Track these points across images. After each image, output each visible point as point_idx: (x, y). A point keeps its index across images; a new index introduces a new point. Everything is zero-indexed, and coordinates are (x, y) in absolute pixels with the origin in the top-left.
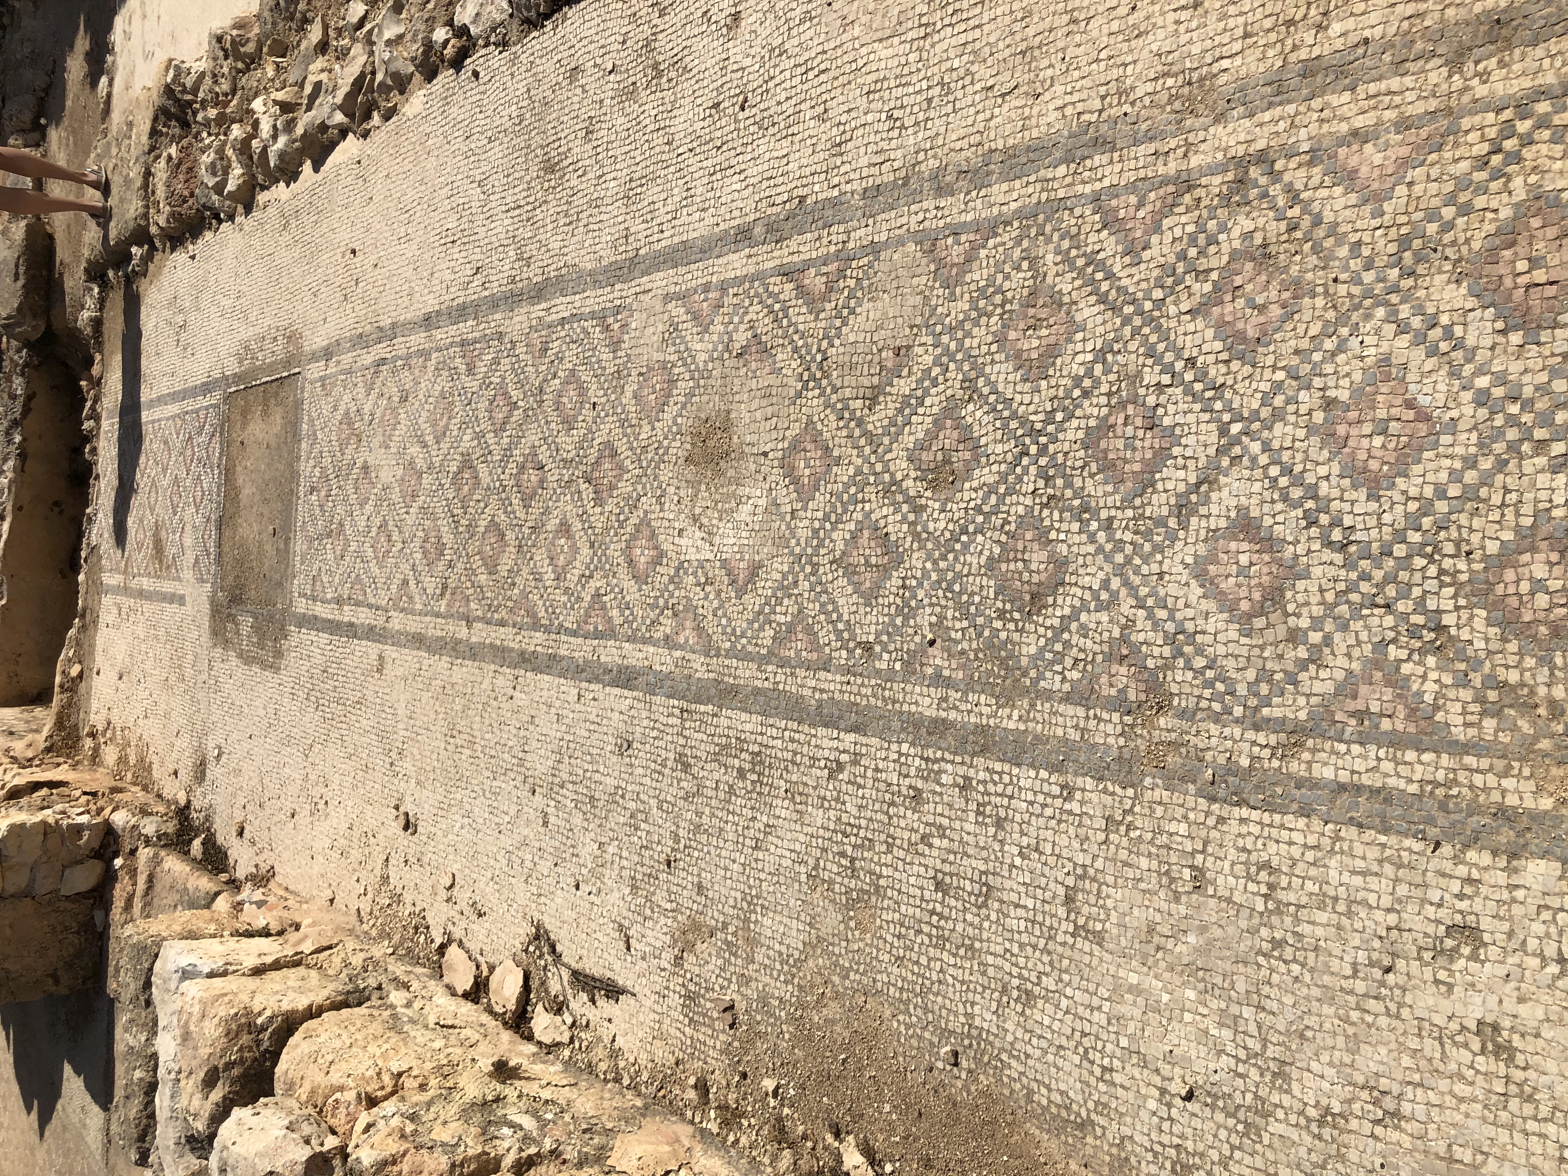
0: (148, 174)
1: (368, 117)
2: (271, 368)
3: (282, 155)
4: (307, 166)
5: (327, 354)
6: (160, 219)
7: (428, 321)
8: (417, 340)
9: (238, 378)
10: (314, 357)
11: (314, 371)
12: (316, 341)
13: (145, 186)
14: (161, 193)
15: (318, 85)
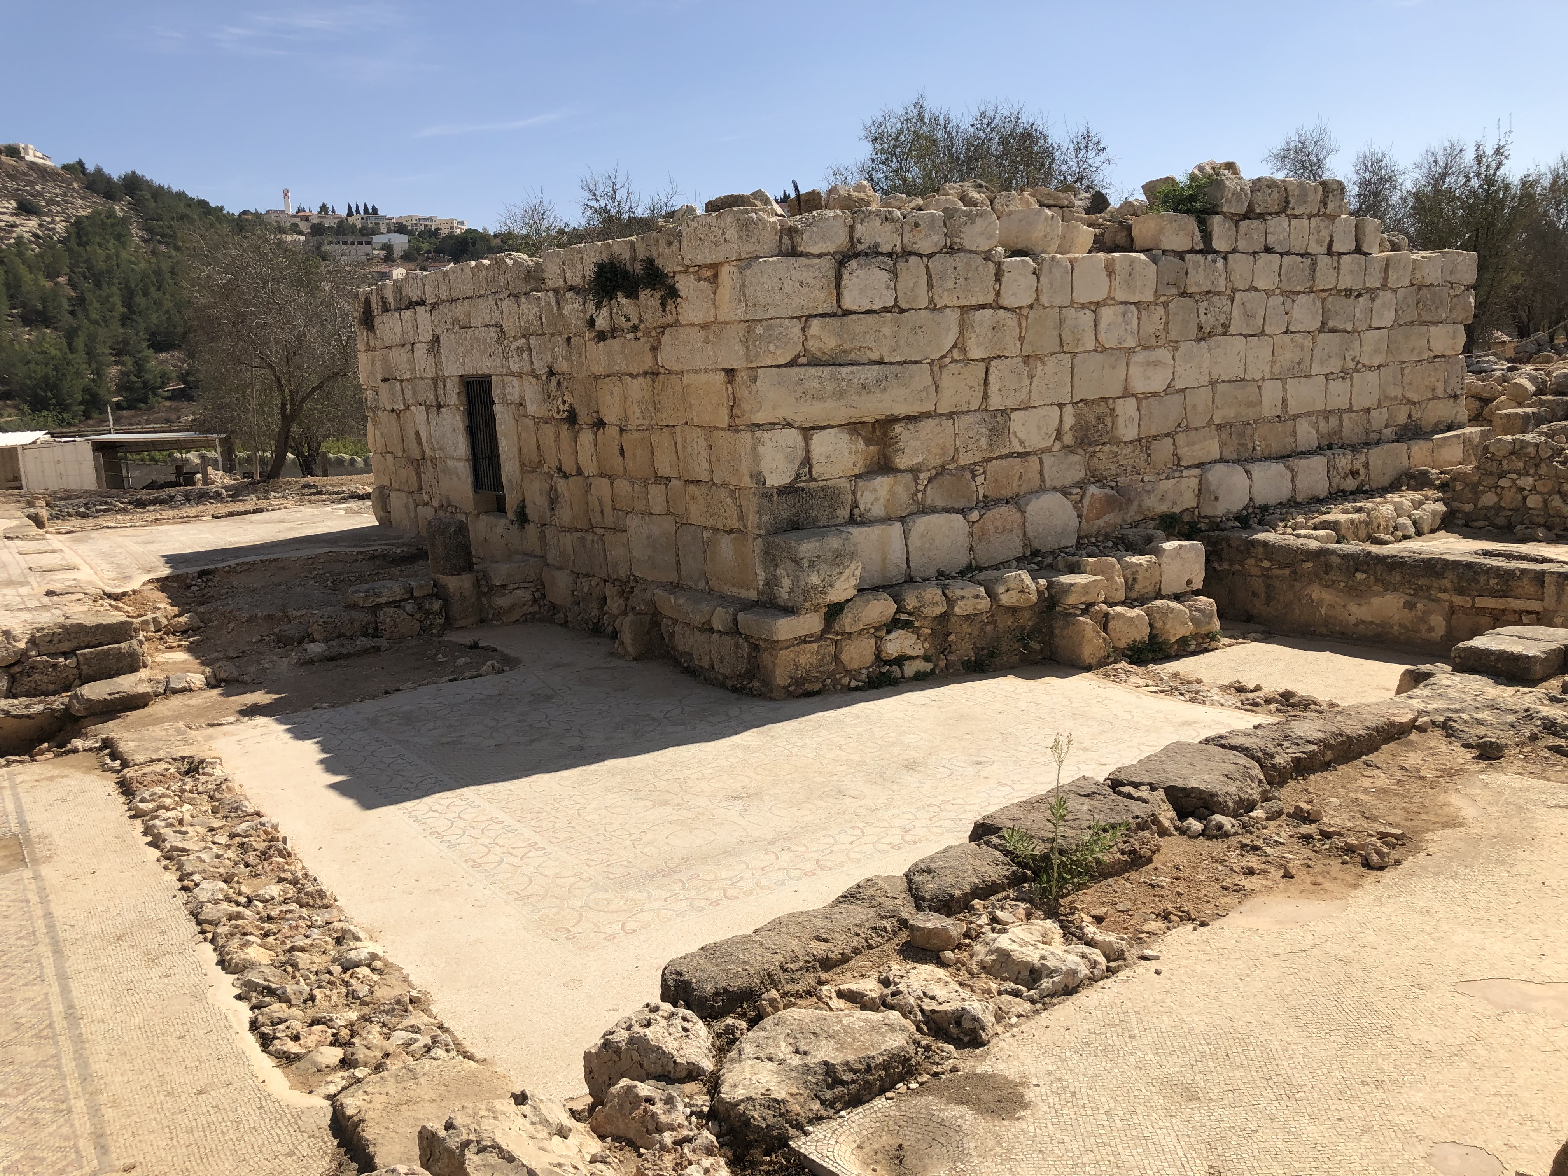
0: (159, 760)
1: (167, 858)
2: (32, 853)
3: (154, 826)
4: (150, 839)
5: (37, 877)
6: (130, 773)
7: (48, 915)
8: (38, 912)
9: (28, 839)
10: (34, 872)
11: (27, 874)
12: (45, 870)
13: (152, 761)
14: (146, 770)
15: (186, 833)
